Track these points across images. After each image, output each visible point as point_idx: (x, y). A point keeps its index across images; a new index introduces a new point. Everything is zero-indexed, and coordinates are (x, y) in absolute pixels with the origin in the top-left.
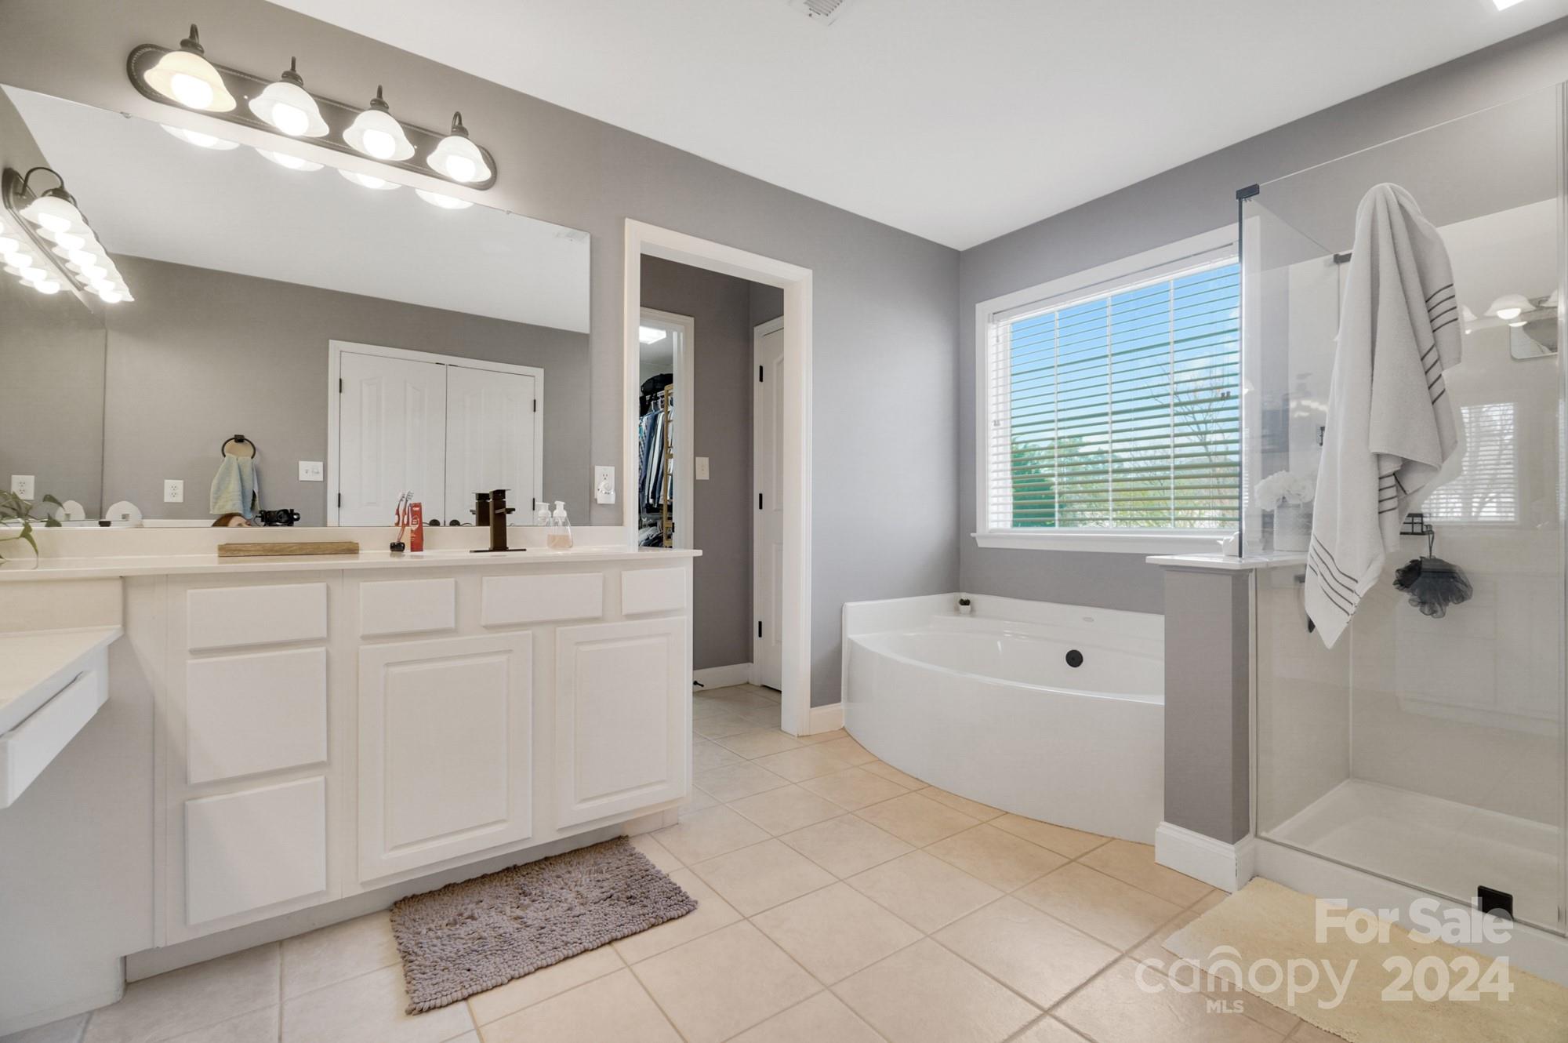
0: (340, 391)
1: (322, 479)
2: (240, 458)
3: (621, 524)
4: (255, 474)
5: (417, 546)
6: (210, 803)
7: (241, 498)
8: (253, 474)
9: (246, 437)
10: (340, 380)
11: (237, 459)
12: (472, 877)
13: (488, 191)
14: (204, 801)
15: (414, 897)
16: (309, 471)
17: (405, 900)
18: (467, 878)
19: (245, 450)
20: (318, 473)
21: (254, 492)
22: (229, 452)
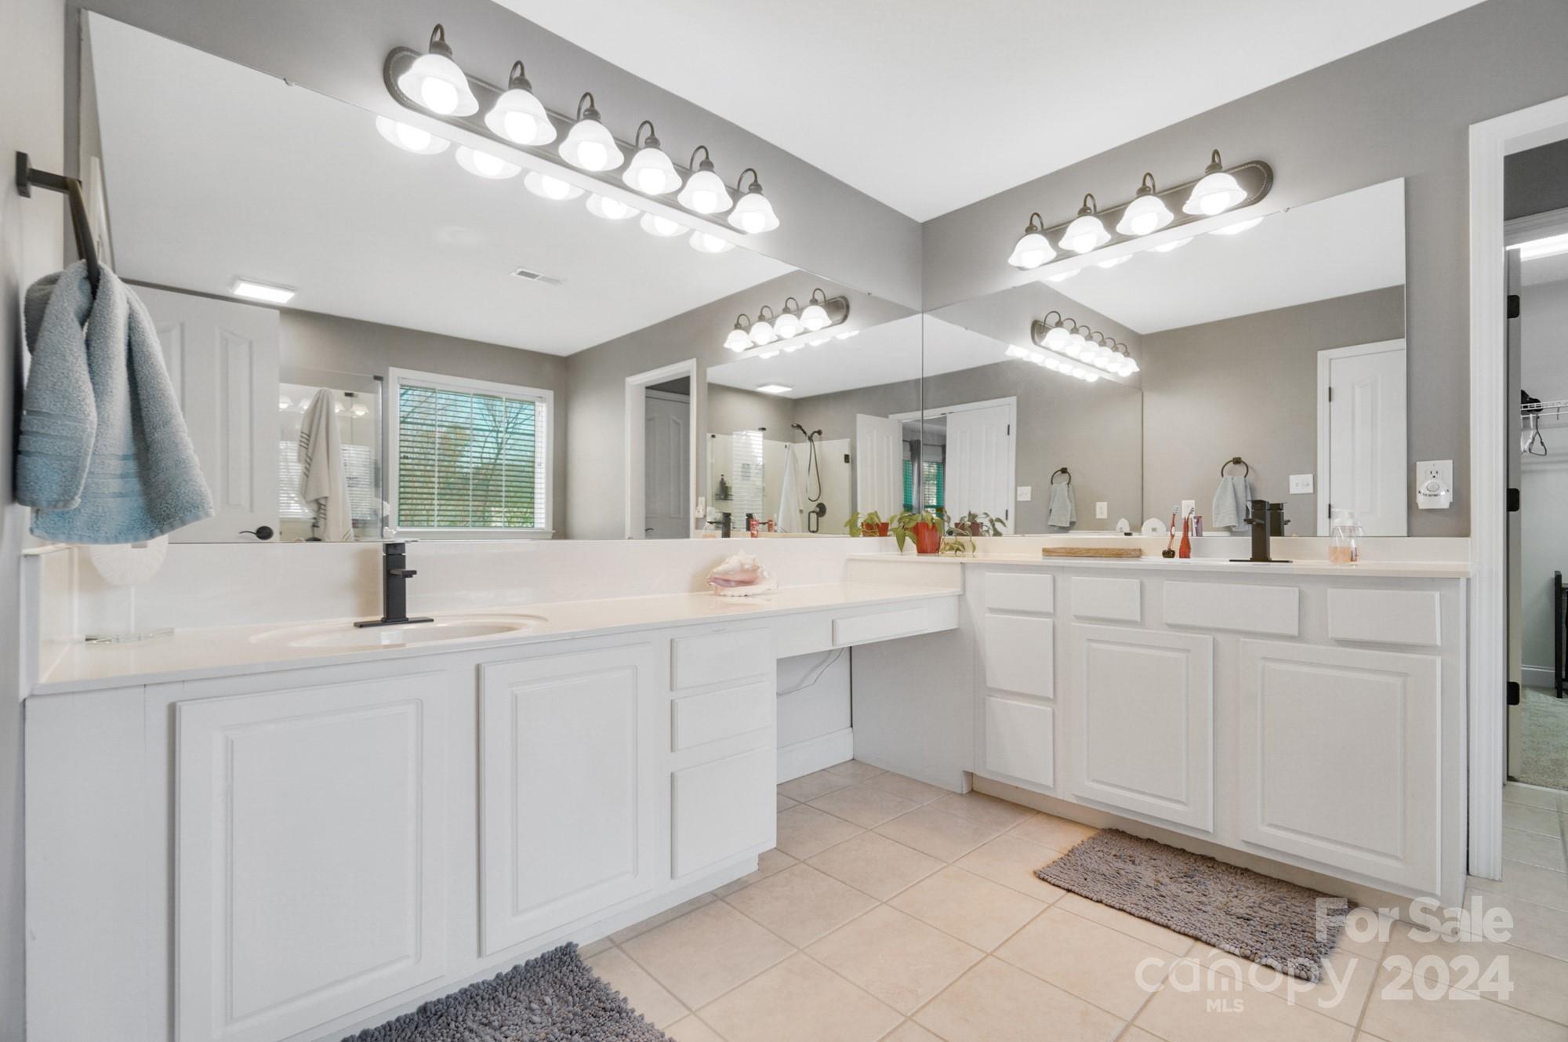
0: (1330, 400)
1: (1312, 491)
2: (1235, 478)
3: (1466, 533)
4: (1249, 491)
5: (1185, 552)
6: (996, 701)
7: (1235, 512)
8: (1246, 490)
9: (1243, 459)
10: (1330, 389)
11: (1232, 479)
12: (1172, 845)
13: (1267, 196)
14: (992, 699)
15: (1123, 832)
16: (1299, 484)
17: (1117, 831)
18: (1168, 843)
19: (1241, 469)
20: (1308, 485)
21: (1247, 507)
22: (1229, 474)
